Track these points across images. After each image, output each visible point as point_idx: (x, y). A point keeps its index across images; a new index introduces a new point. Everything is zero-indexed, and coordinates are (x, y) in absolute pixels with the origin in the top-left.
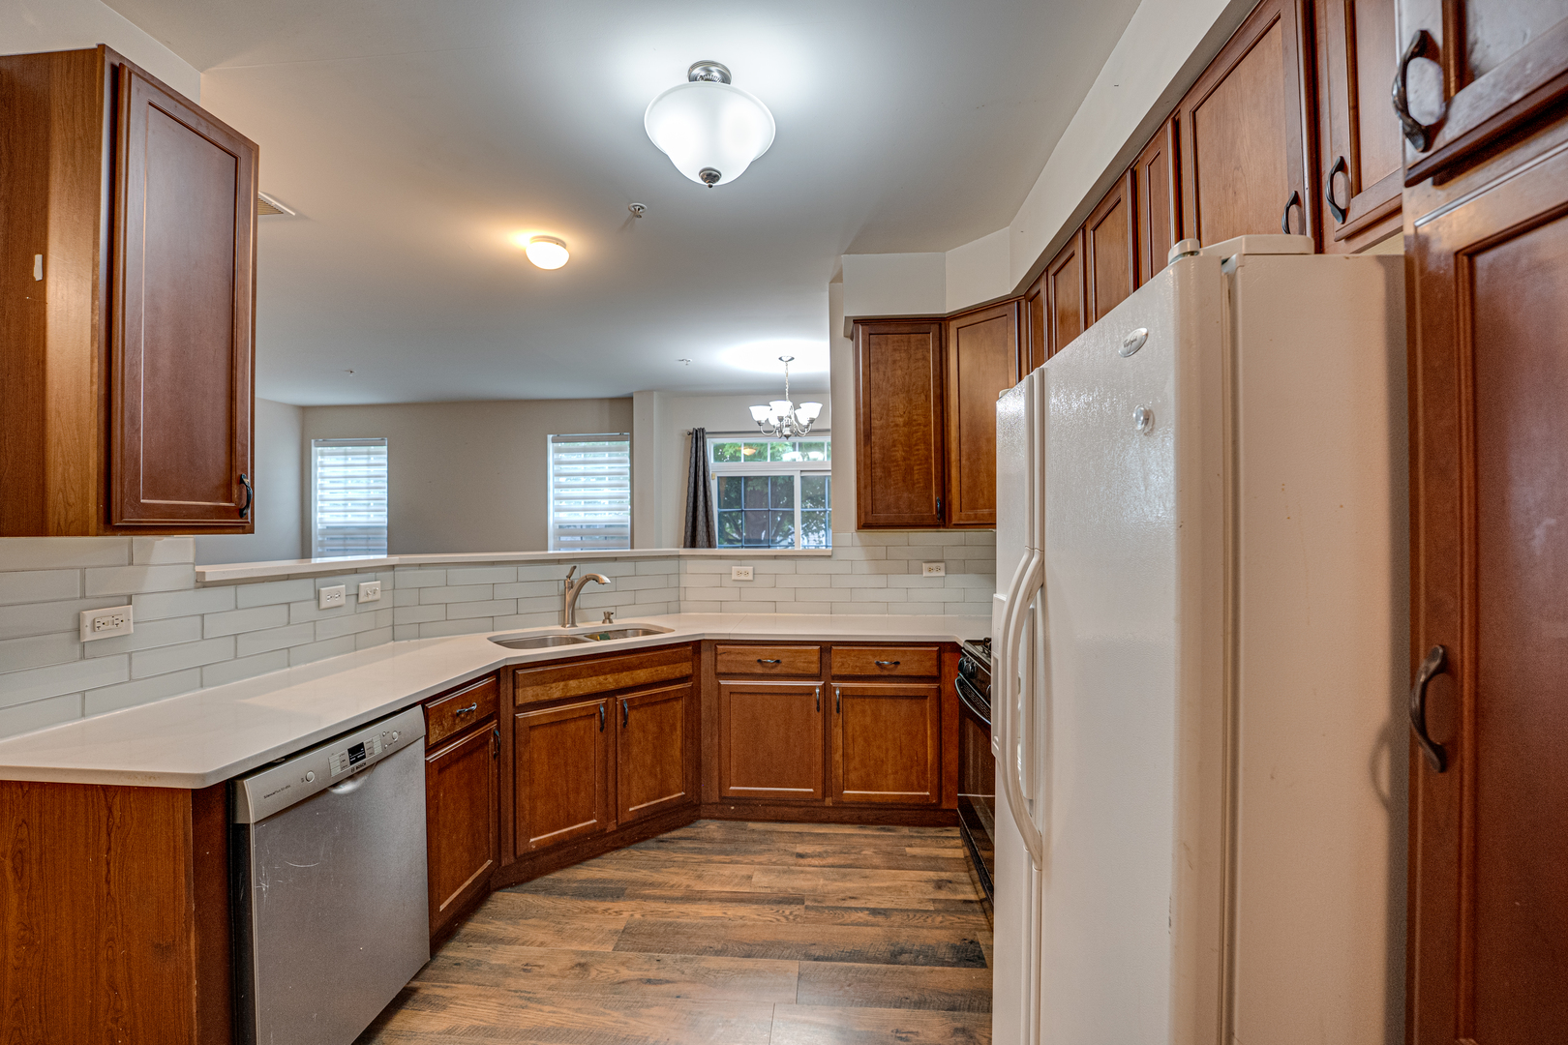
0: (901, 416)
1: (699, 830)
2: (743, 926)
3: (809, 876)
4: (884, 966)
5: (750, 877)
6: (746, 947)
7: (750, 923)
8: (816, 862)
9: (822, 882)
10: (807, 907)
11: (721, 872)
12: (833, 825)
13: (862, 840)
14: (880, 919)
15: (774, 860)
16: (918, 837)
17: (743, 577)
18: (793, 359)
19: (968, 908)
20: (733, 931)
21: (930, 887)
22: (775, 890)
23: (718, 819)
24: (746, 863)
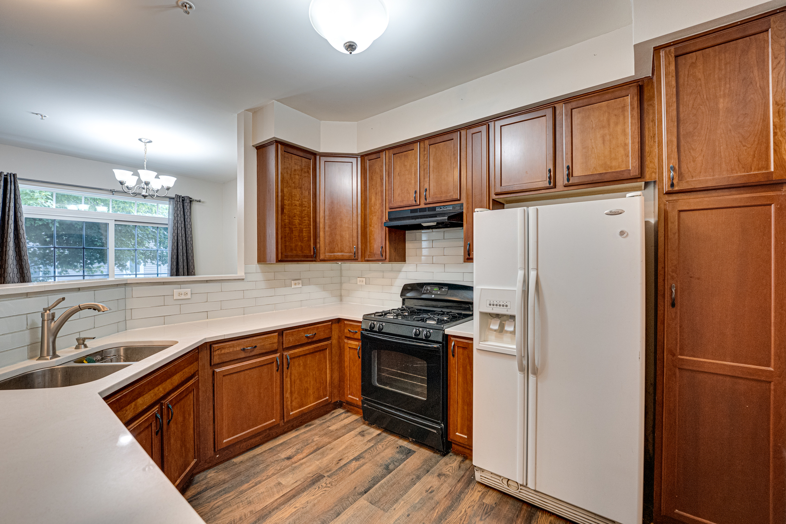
0: (298, 201)
1: (205, 481)
2: (314, 505)
3: (308, 464)
4: (390, 475)
5: (279, 484)
6: (332, 512)
7: (316, 501)
8: (300, 456)
9: (318, 463)
10: (329, 477)
11: (260, 492)
12: (282, 436)
13: (306, 435)
14: (362, 461)
15: (279, 468)
16: (326, 422)
17: (183, 297)
18: (150, 142)
19: (380, 437)
20: (313, 511)
21: (360, 438)
22: (302, 480)
23: (209, 468)
24: (266, 479)
